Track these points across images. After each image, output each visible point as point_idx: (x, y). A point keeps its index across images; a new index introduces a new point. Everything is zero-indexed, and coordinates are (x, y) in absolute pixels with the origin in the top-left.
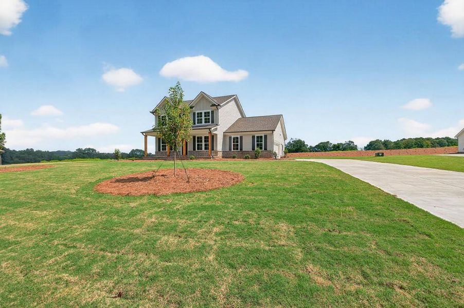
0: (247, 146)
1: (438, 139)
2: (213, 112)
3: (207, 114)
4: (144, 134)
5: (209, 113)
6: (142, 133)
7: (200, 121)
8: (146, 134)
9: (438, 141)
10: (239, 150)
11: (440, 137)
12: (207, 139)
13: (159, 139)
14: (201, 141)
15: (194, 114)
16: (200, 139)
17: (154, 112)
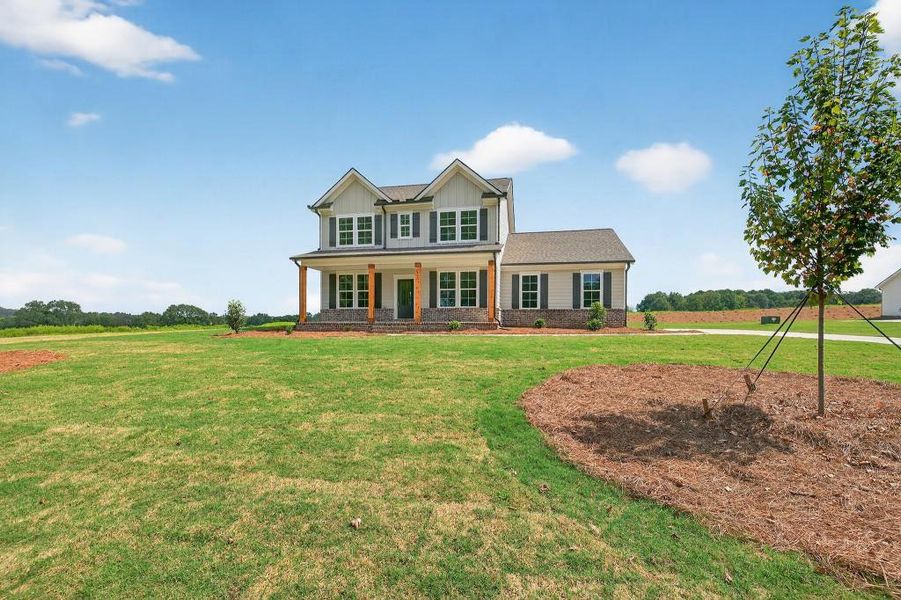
0: (560, 296)
1: (753, 292)
2: (484, 212)
4: (299, 263)
6: (295, 259)
7: (449, 234)
8: (303, 263)
10: (539, 307)
12: (468, 278)
13: (333, 277)
14: (452, 285)
15: (433, 215)
16: (448, 279)
17: (319, 207)
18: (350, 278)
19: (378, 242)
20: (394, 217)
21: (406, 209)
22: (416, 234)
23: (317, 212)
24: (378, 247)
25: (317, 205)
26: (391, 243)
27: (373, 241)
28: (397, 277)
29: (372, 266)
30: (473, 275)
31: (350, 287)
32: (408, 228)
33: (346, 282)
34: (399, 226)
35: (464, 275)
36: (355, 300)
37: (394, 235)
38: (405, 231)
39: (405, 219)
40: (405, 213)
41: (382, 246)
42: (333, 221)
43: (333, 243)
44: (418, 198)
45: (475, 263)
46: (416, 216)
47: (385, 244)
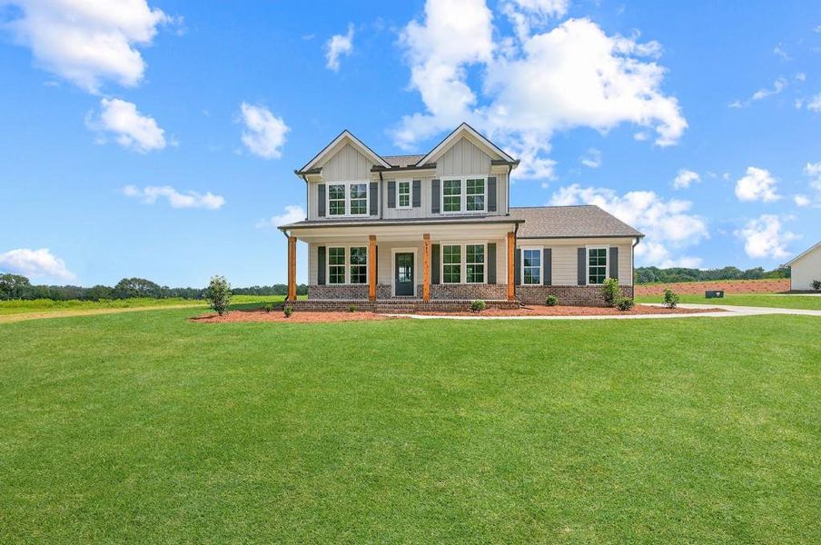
0: (565, 273)
2: (492, 182)
3: (475, 186)
4: (288, 233)
5: (481, 182)
6: (284, 229)
7: (453, 204)
8: (292, 233)
9: (642, 272)
10: (542, 283)
11: (645, 267)
12: (474, 253)
13: (322, 250)
14: (457, 259)
15: (436, 184)
16: (453, 252)
17: (308, 172)
18: (342, 251)
19: (373, 212)
20: (392, 186)
21: (406, 177)
22: (417, 204)
23: (304, 178)
24: (373, 217)
25: (305, 170)
26: (390, 214)
27: (368, 211)
28: (395, 251)
29: (373, 238)
30: (480, 249)
31: (341, 260)
32: (407, 198)
33: (338, 255)
34: (398, 195)
35: (470, 249)
36: (348, 275)
37: (392, 204)
38: (404, 201)
39: (404, 187)
40: (404, 181)
41: (378, 217)
42: (322, 188)
43: (322, 213)
44: (420, 165)
45: (479, 235)
46: (417, 185)
47: (382, 214)
